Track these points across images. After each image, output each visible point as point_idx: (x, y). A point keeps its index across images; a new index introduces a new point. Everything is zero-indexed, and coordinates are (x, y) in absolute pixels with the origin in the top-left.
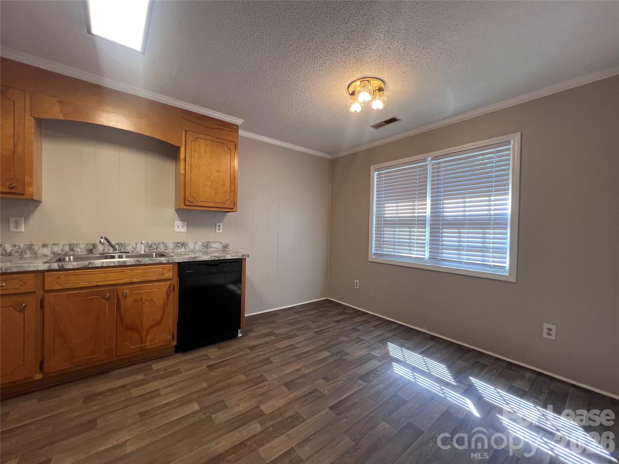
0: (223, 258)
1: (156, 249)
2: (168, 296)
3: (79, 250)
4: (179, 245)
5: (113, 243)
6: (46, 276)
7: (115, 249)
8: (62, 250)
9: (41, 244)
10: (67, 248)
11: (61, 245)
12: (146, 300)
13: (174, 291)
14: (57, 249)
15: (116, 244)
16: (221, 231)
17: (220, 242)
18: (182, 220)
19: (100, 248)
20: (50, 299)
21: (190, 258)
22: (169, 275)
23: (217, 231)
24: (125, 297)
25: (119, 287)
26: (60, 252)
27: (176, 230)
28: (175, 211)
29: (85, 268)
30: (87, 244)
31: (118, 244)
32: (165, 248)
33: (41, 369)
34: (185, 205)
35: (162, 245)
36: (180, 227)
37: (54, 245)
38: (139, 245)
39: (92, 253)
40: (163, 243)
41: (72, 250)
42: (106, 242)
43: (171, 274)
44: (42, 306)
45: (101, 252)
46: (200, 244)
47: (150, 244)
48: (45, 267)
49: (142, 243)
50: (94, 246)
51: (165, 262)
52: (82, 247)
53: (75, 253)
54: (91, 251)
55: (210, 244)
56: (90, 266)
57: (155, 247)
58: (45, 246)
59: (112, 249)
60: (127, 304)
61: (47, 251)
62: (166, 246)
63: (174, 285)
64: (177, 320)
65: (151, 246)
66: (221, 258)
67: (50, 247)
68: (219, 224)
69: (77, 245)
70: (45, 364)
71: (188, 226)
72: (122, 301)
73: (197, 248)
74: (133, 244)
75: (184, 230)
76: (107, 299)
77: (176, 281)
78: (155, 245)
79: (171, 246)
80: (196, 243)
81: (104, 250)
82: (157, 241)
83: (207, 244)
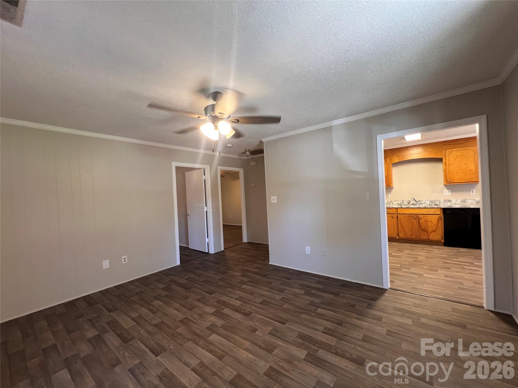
0: (468, 207)
1: (435, 203)
2: (438, 221)
3: (405, 203)
4: (447, 201)
5: (416, 200)
6: (398, 210)
7: (417, 203)
8: (400, 203)
9: (394, 200)
10: (401, 202)
11: (400, 201)
12: (429, 221)
13: (441, 219)
14: (399, 202)
15: (417, 200)
16: (474, 193)
17: (474, 200)
18: (448, 189)
19: (412, 202)
20: (399, 216)
21: (448, 206)
22: (439, 213)
23: (471, 194)
24: (421, 219)
25: (419, 215)
26: (399, 203)
27: (445, 194)
28: (444, 186)
29: (408, 208)
30: (407, 201)
31: (418, 201)
32: (439, 202)
33: (398, 236)
34: (447, 183)
35: (437, 201)
36: (447, 193)
37: (398, 201)
38: (427, 201)
39: (409, 204)
40: (438, 200)
41: (403, 202)
42: (414, 200)
43: (439, 212)
44: (397, 218)
45: (412, 204)
46: (459, 200)
47: (432, 201)
48: (397, 207)
49: (428, 200)
50: (410, 201)
51: (436, 207)
52: (406, 201)
53: (404, 204)
54: (409, 203)
55: (466, 200)
56: (409, 207)
57: (434, 202)
58: (395, 201)
59: (416, 202)
60: (422, 221)
61: (396, 203)
62: (440, 202)
63: (441, 217)
64: (443, 232)
65: (432, 202)
66: (467, 207)
67: (397, 201)
68: (473, 190)
69: (404, 201)
70: (399, 235)
71: (452, 192)
72: (420, 220)
73: (458, 202)
74: (424, 200)
75: (450, 194)
76: (415, 219)
77: (442, 216)
78: (434, 201)
79: (442, 201)
80: (457, 200)
81: (413, 203)
82: (435, 200)
83: (464, 200)
